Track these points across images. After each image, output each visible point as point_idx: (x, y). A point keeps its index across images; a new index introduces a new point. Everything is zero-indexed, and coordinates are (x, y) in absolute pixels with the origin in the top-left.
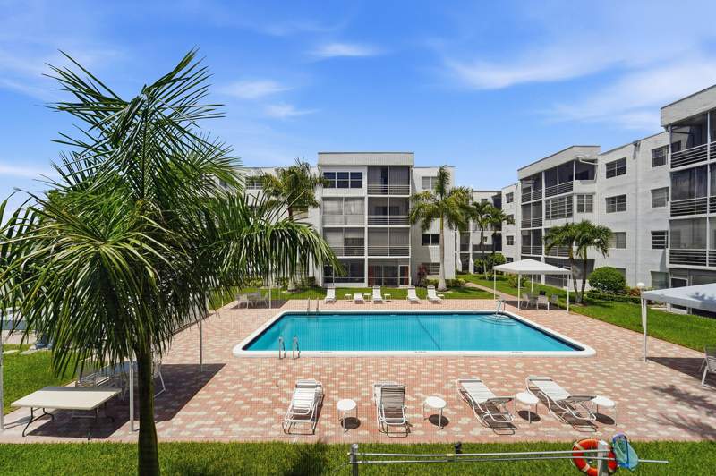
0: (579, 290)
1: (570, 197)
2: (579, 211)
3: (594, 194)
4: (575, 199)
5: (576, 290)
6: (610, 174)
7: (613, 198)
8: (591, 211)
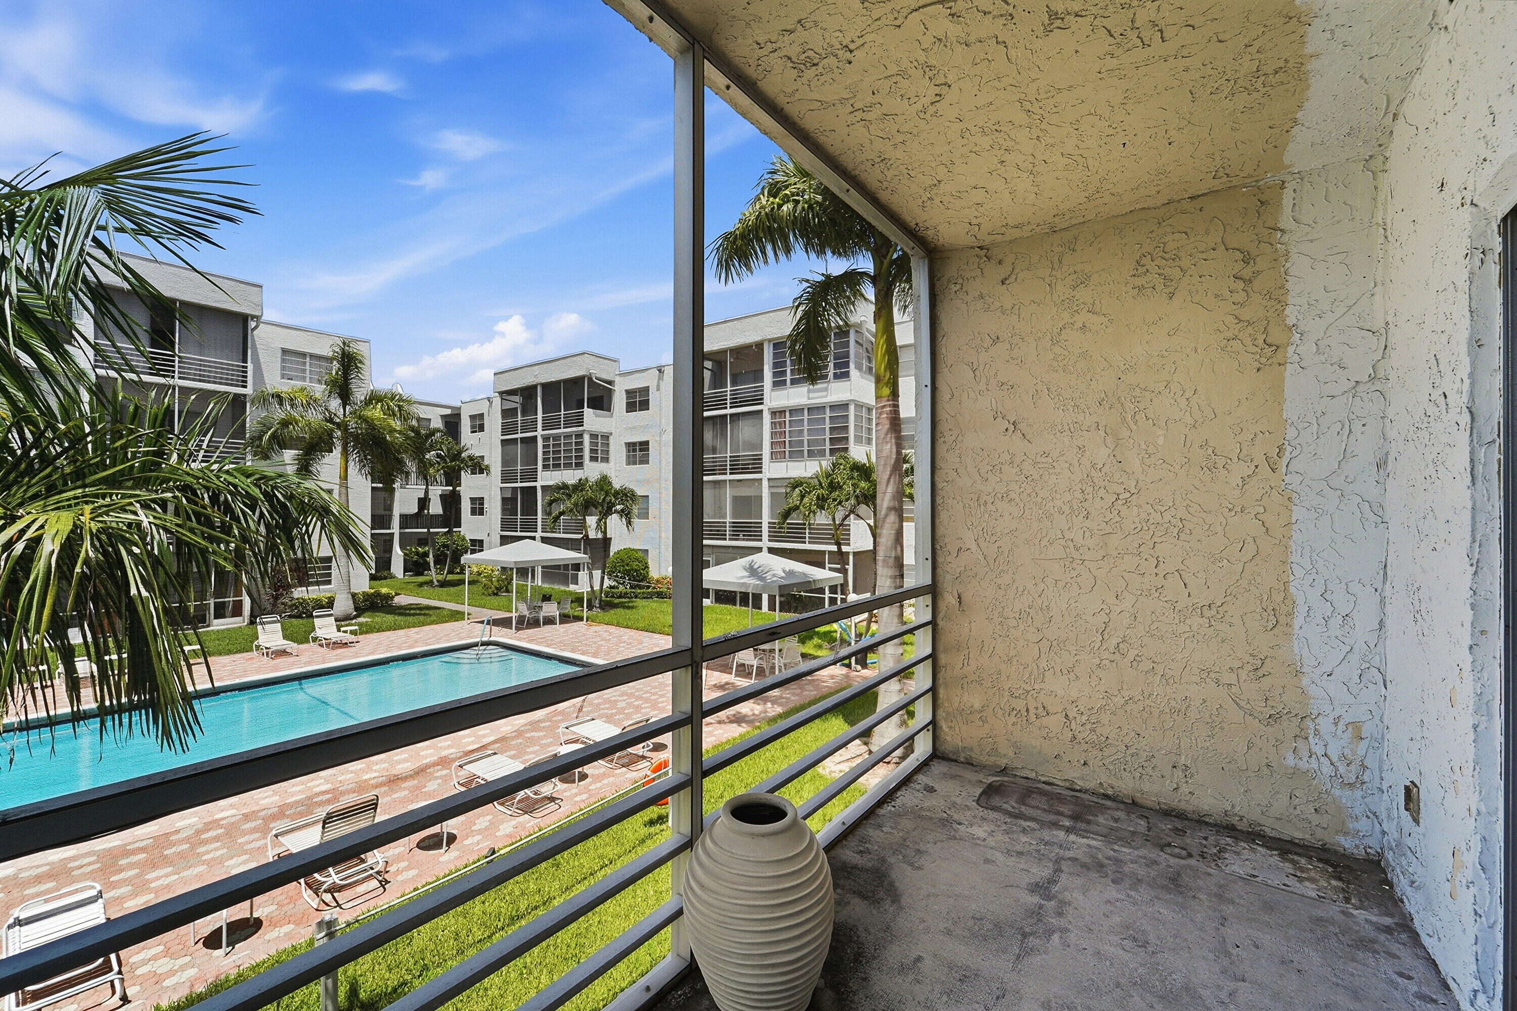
0: (597, 587)
1: (580, 435)
2: (594, 459)
3: (611, 434)
4: (586, 439)
5: (592, 587)
6: (631, 407)
7: (634, 444)
8: (606, 460)
